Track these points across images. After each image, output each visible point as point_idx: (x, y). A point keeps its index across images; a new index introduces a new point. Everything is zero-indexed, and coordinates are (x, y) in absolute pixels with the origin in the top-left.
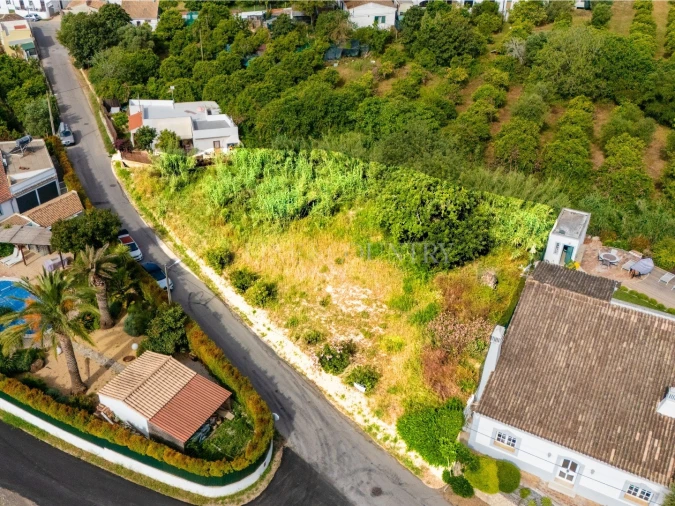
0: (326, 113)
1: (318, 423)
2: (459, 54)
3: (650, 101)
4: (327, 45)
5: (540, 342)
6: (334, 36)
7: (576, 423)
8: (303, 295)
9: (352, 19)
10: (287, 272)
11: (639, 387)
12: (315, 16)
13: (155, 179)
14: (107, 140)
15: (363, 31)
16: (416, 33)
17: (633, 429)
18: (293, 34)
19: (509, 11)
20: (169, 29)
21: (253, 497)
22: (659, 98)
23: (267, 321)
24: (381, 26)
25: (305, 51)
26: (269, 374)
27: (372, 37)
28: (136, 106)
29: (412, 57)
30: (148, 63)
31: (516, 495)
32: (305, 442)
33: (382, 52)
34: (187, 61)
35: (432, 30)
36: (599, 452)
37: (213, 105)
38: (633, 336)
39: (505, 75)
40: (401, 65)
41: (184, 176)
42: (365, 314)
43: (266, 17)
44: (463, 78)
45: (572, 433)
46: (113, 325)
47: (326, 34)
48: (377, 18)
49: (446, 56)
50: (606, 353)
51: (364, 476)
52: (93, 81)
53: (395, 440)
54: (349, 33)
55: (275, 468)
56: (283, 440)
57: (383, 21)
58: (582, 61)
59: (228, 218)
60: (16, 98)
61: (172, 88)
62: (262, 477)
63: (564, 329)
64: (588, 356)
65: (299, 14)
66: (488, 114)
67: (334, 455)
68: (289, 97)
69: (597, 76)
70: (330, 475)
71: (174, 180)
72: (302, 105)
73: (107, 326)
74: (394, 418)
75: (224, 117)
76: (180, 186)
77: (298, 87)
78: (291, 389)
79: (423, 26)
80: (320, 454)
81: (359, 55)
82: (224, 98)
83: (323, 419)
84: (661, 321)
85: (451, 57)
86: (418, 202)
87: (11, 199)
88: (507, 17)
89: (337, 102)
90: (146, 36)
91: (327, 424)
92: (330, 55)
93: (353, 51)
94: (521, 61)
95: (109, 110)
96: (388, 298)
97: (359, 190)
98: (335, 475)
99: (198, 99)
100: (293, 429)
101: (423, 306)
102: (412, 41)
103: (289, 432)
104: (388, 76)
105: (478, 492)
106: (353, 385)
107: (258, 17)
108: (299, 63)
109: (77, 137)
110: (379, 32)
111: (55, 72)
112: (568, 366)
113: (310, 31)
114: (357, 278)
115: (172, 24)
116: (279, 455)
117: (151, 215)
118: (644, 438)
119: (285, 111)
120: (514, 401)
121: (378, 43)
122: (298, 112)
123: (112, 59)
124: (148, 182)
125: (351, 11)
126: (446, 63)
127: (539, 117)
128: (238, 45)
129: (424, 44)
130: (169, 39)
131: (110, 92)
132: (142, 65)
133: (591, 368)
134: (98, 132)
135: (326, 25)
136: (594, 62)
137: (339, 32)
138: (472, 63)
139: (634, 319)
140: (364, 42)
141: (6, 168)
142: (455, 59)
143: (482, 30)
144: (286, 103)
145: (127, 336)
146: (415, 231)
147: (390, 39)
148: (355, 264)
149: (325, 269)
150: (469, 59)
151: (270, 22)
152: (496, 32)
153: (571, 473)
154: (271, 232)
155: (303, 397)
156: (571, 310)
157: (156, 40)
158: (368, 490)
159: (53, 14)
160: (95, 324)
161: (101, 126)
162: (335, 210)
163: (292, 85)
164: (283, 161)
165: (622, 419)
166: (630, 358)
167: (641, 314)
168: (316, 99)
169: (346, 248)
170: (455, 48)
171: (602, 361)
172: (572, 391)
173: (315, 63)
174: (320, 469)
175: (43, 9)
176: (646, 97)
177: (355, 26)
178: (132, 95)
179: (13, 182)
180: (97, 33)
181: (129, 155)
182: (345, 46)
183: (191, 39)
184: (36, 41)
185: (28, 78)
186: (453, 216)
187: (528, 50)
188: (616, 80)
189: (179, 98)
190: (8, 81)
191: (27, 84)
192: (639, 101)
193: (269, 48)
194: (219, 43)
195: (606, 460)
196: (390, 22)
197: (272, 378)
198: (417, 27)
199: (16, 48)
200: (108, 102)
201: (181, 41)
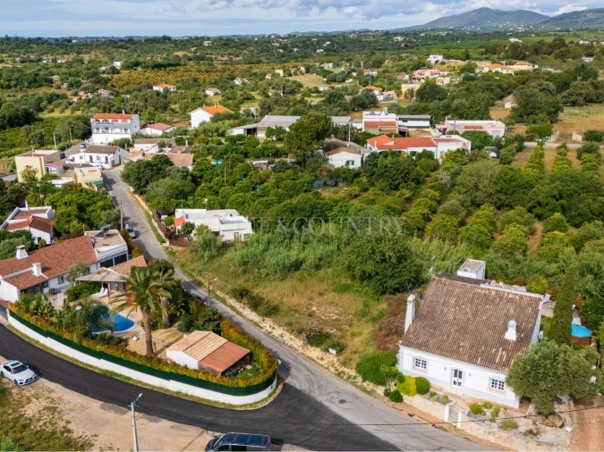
0: (312, 213)
1: (306, 372)
2: (405, 182)
3: (535, 207)
4: (314, 178)
5: (438, 308)
6: (318, 173)
7: (459, 346)
8: (296, 311)
9: (330, 162)
10: (285, 300)
11: (495, 327)
12: (304, 160)
13: (194, 253)
14: (158, 236)
15: (338, 169)
16: (375, 169)
17: (491, 347)
18: (289, 172)
19: (442, 157)
20: (202, 170)
21: (264, 405)
22: (539, 204)
23: (272, 324)
24: (351, 167)
25: (297, 182)
26: (274, 350)
27: (344, 173)
28: (179, 213)
29: (373, 185)
30: (187, 189)
31: (428, 395)
32: (298, 381)
33: (352, 183)
34: (215, 187)
35: (386, 167)
36: (471, 360)
37: (234, 211)
38: (493, 301)
39: (437, 194)
40: (366, 190)
41: (214, 252)
42: (337, 320)
43: (269, 163)
44: (408, 196)
45: (457, 352)
46: (170, 326)
47: (312, 171)
48: (348, 162)
49: (396, 183)
50: (477, 311)
51: (335, 395)
52: (147, 201)
53: (355, 378)
54: (329, 171)
55: (278, 392)
56: (283, 380)
57: (353, 164)
58: (486, 182)
59: (245, 272)
60: (93, 211)
61: (206, 200)
62: (270, 396)
63: (453, 301)
64: (467, 313)
65: (293, 160)
66: (424, 215)
67: (316, 386)
69: (498, 192)
70: (313, 395)
71: (207, 254)
72: (296, 208)
73: (166, 326)
74: (354, 365)
75: (242, 218)
76: (212, 257)
78: (289, 357)
79: (379, 165)
80: (307, 386)
81: (336, 185)
82: (241, 207)
83: (308, 370)
84: (508, 293)
85: (399, 184)
86: (371, 251)
87: (97, 263)
88: (441, 161)
89: (319, 206)
90: (185, 174)
91: (312, 373)
92: (315, 185)
94: (448, 185)
95: (160, 217)
96: (353, 312)
97: (335, 256)
98: (317, 394)
99: (222, 208)
100: (290, 375)
101: (375, 313)
102: (372, 175)
103: (287, 377)
104: (356, 196)
105: (405, 397)
106: (328, 351)
107: (264, 164)
108: (293, 187)
109: (138, 234)
110: (349, 170)
111: (118, 199)
112: (455, 319)
113: (301, 170)
114: (332, 303)
115: (203, 167)
116: (281, 387)
117: (191, 274)
118: (497, 351)
119: (283, 211)
120: (422, 339)
121: (349, 177)
122: (293, 212)
123: (161, 186)
124: (189, 256)
125: (330, 157)
126: (396, 188)
127: (458, 215)
128: (250, 178)
129: (381, 176)
130: (201, 177)
131: (161, 205)
132: (183, 190)
133: (468, 319)
134: (152, 232)
135: (313, 165)
136: (495, 183)
137: (321, 170)
138: (415, 188)
139: (493, 293)
140: (339, 176)
141: (94, 245)
142: (403, 185)
143: (422, 168)
145: (179, 332)
146: (369, 270)
147: (357, 174)
148: (331, 296)
149: (311, 298)
150: (413, 185)
151: (273, 165)
152: (432, 171)
153: (460, 380)
154: (274, 280)
155: (296, 360)
156: (457, 291)
157: (193, 176)
158: (337, 401)
159: (114, 165)
160: (159, 324)
161: (154, 228)
162: (318, 267)
163: (289, 198)
164: (282, 242)
165: (485, 343)
166: (490, 312)
167: (497, 291)
168: (305, 204)
169: (326, 287)
170: (402, 178)
171: (475, 315)
172: (456, 331)
173: (305, 188)
174: (307, 391)
175: (107, 162)
176: (531, 204)
177: (333, 166)
178: (178, 206)
179: (99, 252)
180: (152, 170)
181: (175, 242)
182: (326, 179)
183: (218, 175)
184: (104, 180)
185: (100, 200)
186: (394, 260)
187: (452, 178)
188: (511, 195)
189: (210, 207)
190: (87, 202)
191: (100, 204)
192: (527, 207)
194: (237, 177)
195: (475, 363)
196: (358, 164)
197: (276, 352)
198: (376, 165)
199: (90, 184)
200: (160, 212)
201: (210, 177)
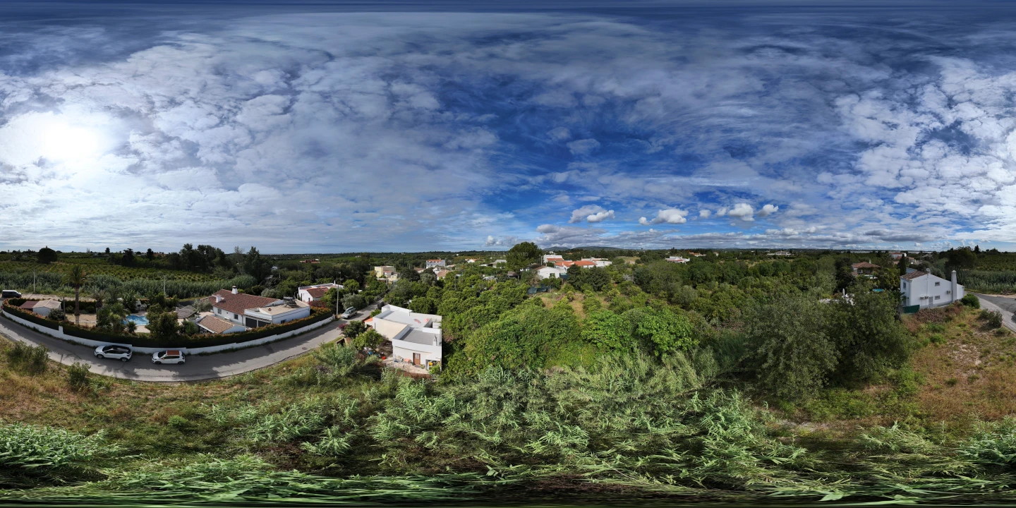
4: (528, 287)
6: (531, 282)
9: (539, 275)
12: (519, 274)
15: (546, 279)
18: (509, 281)
24: (554, 277)
25: (516, 289)
27: (550, 282)
33: (559, 288)
37: (438, 319)
47: (527, 281)
48: (551, 275)
54: (539, 281)
65: (512, 274)
68: (506, 321)
72: (524, 330)
77: (515, 310)
81: (547, 291)
92: (530, 291)
93: (543, 289)
102: (576, 281)
108: (513, 295)
110: (553, 280)
113: (517, 281)
119: (502, 336)
122: (518, 338)
125: (537, 271)
128: (477, 286)
135: (527, 276)
137: (534, 280)
140: (548, 284)
144: (503, 326)
147: (560, 282)
163: (509, 308)
168: (540, 322)
173: (523, 295)
177: (542, 278)
182: (538, 287)
193: (495, 288)
194: (467, 284)
196: (558, 276)
